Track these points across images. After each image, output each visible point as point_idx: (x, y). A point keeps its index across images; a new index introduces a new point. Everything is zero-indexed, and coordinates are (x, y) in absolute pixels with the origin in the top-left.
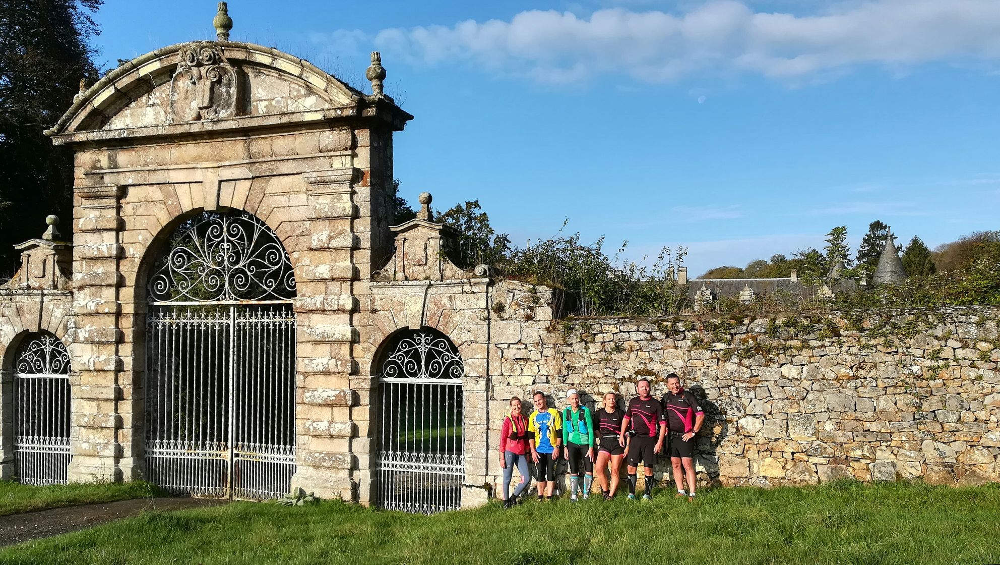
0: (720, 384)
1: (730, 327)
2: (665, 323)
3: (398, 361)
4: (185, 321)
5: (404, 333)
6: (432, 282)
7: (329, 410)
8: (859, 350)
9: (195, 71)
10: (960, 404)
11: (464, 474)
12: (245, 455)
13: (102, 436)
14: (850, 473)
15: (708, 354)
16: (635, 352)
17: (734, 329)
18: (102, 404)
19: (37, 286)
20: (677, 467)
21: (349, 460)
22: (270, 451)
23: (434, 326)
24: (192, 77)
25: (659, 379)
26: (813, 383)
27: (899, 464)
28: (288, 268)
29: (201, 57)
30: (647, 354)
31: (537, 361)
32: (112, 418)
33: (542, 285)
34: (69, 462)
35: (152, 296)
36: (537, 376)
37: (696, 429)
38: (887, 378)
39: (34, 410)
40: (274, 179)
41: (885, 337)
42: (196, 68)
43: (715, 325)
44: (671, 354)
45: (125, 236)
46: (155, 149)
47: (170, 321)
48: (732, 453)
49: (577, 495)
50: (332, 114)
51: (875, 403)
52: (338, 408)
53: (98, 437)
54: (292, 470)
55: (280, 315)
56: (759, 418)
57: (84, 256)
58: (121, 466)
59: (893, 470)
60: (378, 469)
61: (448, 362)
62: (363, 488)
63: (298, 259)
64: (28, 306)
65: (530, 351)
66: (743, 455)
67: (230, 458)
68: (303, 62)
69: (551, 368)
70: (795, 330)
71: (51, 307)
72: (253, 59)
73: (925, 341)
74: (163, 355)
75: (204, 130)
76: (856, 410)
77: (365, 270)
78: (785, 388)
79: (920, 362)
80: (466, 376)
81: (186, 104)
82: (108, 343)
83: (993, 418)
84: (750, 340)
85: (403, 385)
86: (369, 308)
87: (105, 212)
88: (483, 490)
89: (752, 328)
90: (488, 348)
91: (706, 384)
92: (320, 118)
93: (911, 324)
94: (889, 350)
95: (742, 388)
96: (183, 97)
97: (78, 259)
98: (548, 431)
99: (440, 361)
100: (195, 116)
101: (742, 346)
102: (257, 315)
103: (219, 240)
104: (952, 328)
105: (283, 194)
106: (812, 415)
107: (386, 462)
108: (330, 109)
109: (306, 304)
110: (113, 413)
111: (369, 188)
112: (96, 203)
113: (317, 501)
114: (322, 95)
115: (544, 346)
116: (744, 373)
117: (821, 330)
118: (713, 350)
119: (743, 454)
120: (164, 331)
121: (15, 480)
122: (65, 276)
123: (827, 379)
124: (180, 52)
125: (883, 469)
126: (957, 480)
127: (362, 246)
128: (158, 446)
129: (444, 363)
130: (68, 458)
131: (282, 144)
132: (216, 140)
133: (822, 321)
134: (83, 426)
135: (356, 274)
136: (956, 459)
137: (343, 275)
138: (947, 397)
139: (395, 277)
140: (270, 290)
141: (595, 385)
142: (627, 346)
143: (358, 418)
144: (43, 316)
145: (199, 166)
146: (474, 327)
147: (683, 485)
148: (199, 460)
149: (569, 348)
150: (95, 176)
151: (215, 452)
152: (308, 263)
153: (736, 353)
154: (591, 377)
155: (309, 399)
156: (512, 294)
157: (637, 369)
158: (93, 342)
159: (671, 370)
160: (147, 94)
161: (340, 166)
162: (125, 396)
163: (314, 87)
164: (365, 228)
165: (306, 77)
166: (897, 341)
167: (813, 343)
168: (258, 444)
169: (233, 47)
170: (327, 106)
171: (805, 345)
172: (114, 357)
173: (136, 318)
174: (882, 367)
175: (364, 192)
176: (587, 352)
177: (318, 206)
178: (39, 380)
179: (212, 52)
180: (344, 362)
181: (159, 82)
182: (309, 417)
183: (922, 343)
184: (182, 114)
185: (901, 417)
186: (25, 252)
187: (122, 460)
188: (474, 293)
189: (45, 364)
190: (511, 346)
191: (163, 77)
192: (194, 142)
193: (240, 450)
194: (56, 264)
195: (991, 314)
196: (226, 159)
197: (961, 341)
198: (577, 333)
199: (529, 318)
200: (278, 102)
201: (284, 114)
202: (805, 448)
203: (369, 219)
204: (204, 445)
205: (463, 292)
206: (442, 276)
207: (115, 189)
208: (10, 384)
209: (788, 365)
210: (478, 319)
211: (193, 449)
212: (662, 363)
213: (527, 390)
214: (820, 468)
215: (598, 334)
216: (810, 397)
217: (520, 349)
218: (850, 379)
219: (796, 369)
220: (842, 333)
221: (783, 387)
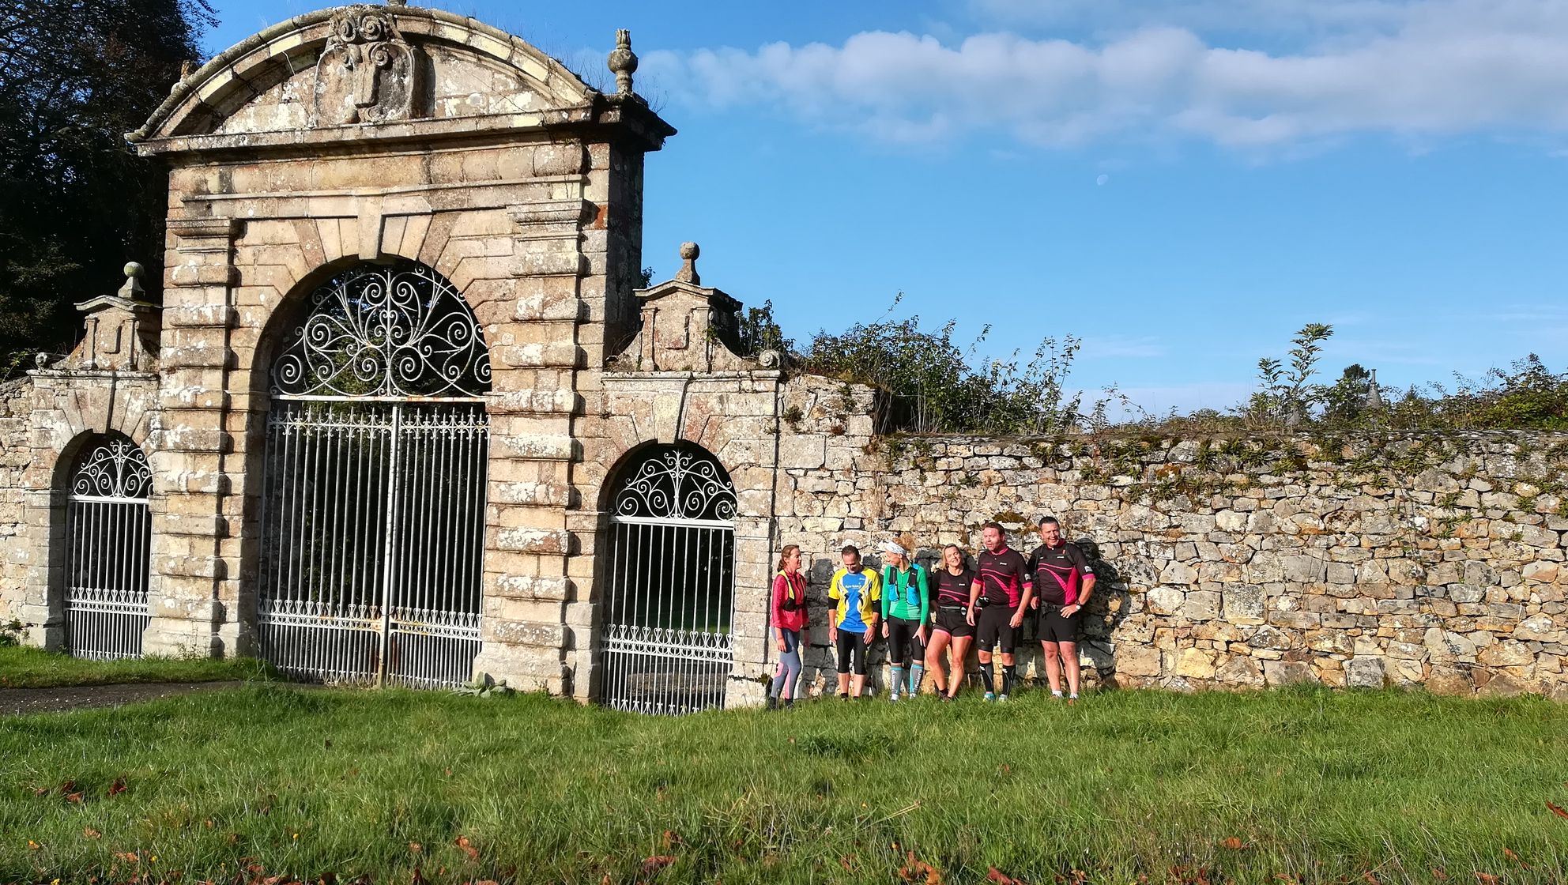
0: (1123, 536)
1: (1142, 452)
2: (1043, 445)
3: (640, 492)
4: (324, 425)
5: (650, 450)
6: (695, 374)
7: (533, 559)
8: (1336, 491)
9: (352, 50)
10: (1485, 576)
11: (732, 662)
12: (407, 625)
13: (195, 590)
14: (1314, 673)
15: (1106, 492)
16: (996, 487)
17: (1146, 455)
18: (197, 542)
19: (107, 365)
20: (1051, 656)
21: (561, 635)
22: (443, 620)
23: (695, 440)
24: (348, 59)
25: (1031, 527)
26: (1263, 539)
27: (1389, 663)
28: (481, 349)
29: (362, 29)
30: (1013, 490)
31: (847, 496)
32: (211, 564)
33: (859, 383)
34: (145, 627)
35: (277, 386)
36: (846, 519)
37: (1082, 599)
38: (1376, 534)
39: (95, 551)
40: (465, 216)
41: (1376, 472)
42: (354, 46)
43: (1118, 449)
44: (1049, 490)
45: (241, 295)
46: (290, 166)
47: (301, 424)
48: (1135, 640)
49: (898, 694)
50: (555, 118)
51: (1356, 570)
52: (547, 557)
53: (189, 592)
54: (476, 648)
55: (467, 419)
56: (1178, 589)
57: (179, 323)
58: (222, 635)
59: (1379, 671)
60: (604, 650)
61: (714, 495)
62: (581, 677)
63: (495, 336)
64: (92, 394)
65: (837, 481)
66: (1152, 643)
67: (383, 630)
68: (514, 38)
69: (868, 507)
70: (1238, 459)
71: (127, 397)
72: (440, 33)
73: (1435, 480)
74: (290, 476)
75: (363, 137)
76: (1326, 581)
77: (595, 353)
78: (1220, 545)
79: (1427, 511)
80: (739, 515)
81: (338, 99)
82: (209, 451)
83: (1535, 598)
84: (1170, 473)
85: (646, 528)
86: (599, 410)
87: (211, 258)
88: (759, 685)
89: (1174, 455)
90: (775, 475)
91: (1101, 537)
92: (536, 124)
93: (1416, 453)
94: (1381, 492)
95: (1155, 543)
96: (334, 89)
97: (170, 326)
98: (860, 601)
99: (703, 493)
100: (350, 116)
101: (1157, 482)
102: (431, 420)
103: (379, 305)
104: (1479, 461)
105: (478, 237)
106: (1259, 587)
107: (616, 640)
108: (552, 111)
109: (505, 401)
110: (212, 556)
111: (605, 232)
112: (198, 244)
113: (510, 693)
114: (541, 91)
115: (859, 474)
116: (1158, 521)
117: (1278, 460)
118: (1112, 486)
119: (1152, 641)
120: (292, 439)
121: (64, 652)
122: (150, 351)
123: (1284, 534)
124: (331, 21)
125: (1364, 670)
126: (1476, 689)
127: (592, 318)
128: (277, 609)
129: (708, 497)
130: (144, 622)
131: (478, 162)
132: (381, 155)
133: (1281, 446)
134: (168, 575)
135: (581, 360)
136: (1476, 657)
137: (562, 360)
138: (1466, 566)
139: (639, 366)
140: (452, 382)
141: (933, 534)
142: (983, 477)
143: (576, 574)
144: (114, 410)
145: (353, 193)
146: (754, 443)
147: (1061, 685)
148: (337, 630)
149: (897, 478)
150: (199, 205)
151: (363, 620)
152: (510, 341)
153: (1148, 491)
154: (928, 522)
155: (505, 542)
156: (814, 395)
157: (997, 511)
158: (186, 451)
159: (1048, 513)
160: (280, 85)
161: (564, 197)
162: (231, 532)
163: (530, 78)
164: (597, 292)
165: (518, 62)
166: (1393, 480)
167: (1265, 479)
168: (426, 610)
169: (410, 15)
170: (548, 106)
171: (1254, 481)
172: (217, 473)
173: (252, 417)
174: (1368, 518)
175: (597, 238)
176: (922, 485)
177: (528, 256)
178: (106, 506)
179: (380, 21)
180: (558, 489)
181: (299, 66)
182: (503, 569)
183: (1431, 483)
184: (332, 114)
185: (1396, 592)
186: (91, 316)
187: (223, 626)
188: (757, 392)
189: (115, 483)
190: (810, 473)
191: (302, 59)
192: (347, 157)
193: (399, 618)
194: (136, 333)
195: (1538, 441)
196: (395, 183)
197: (1491, 480)
198: (910, 455)
199: (838, 431)
200: (475, 100)
201: (483, 116)
202: (1247, 635)
203: (604, 278)
204: (346, 608)
205: (740, 391)
206: (710, 366)
207: (227, 223)
208: (63, 511)
209: (1226, 511)
210: (762, 432)
211: (329, 614)
212: (1035, 504)
213: (831, 538)
214: (1267, 664)
215: (941, 458)
216: (1258, 559)
217: (823, 478)
218: (1319, 534)
219: (1238, 517)
220: (1309, 465)
221: (1217, 544)
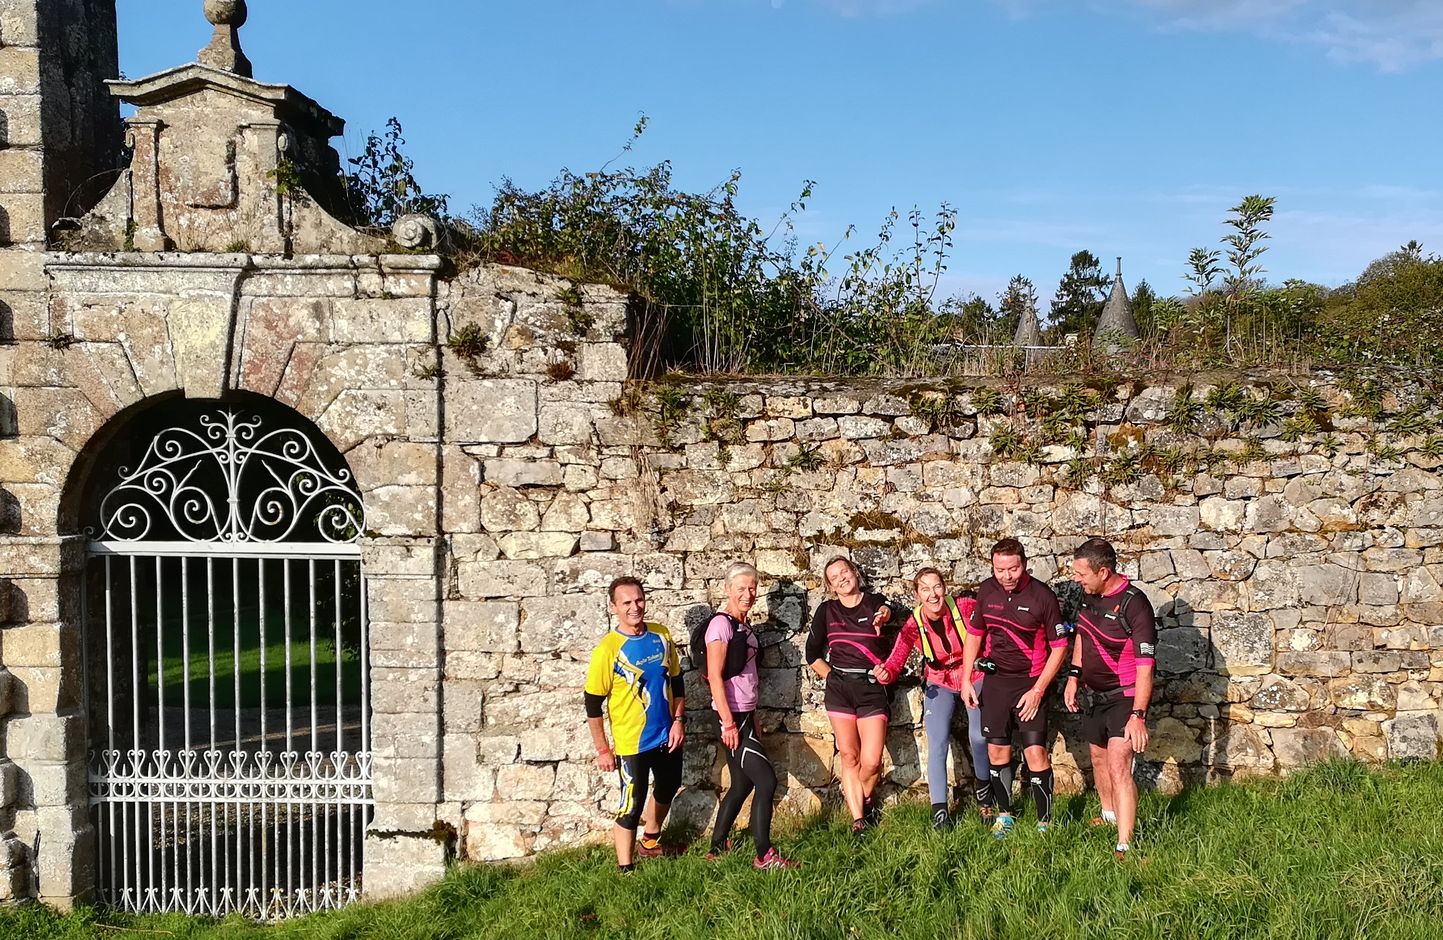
0: (1058, 545)
1: (1088, 405)
2: (929, 395)
3: (152, 493)
5: (169, 411)
6: (257, 260)
11: (370, 802)
14: (1343, 744)
15: (1032, 473)
16: (851, 469)
17: (1094, 410)
23: (266, 390)
25: (911, 536)
26: (1268, 542)
30: (880, 473)
31: (583, 491)
33: (597, 283)
36: (584, 533)
38: (1427, 527)
41: (1429, 433)
43: (1051, 401)
44: (939, 472)
59: (1431, 733)
60: (98, 800)
61: (313, 495)
62: (51, 858)
65: (562, 465)
69: (625, 509)
70: (1234, 415)
76: (1358, 601)
77: (25, 213)
78: (1206, 553)
80: (371, 534)
84: (1130, 439)
85: (172, 563)
86: (45, 330)
88: (430, 843)
89: (1136, 410)
90: (440, 455)
94: (1434, 463)
99: (289, 492)
101: (1111, 454)
106: (1264, 616)
107: (123, 780)
115: (605, 451)
116: (1115, 519)
117: (1290, 415)
118: (1043, 464)
123: (1299, 532)
125: (1411, 733)
127: (9, 138)
129: (301, 499)
133: (1295, 393)
139: (129, 240)
141: (745, 555)
142: (829, 451)
143: (22, 660)
146: (394, 396)
149: (677, 457)
153: (1097, 470)
154: (736, 534)
156: (509, 305)
157: (855, 511)
164: (20, 81)
167: (1273, 447)
171: (1256, 450)
174: (1416, 503)
176: (723, 469)
188: (392, 297)
190: (508, 450)
198: (699, 416)
199: (560, 373)
202: (1248, 692)
203: (32, 56)
205: (357, 294)
206: (288, 245)
209: (1214, 498)
210: (407, 374)
212: (918, 497)
213: (557, 570)
214: (1278, 736)
215: (754, 419)
216: (1262, 573)
217: (534, 460)
218: (1349, 530)
219: (1233, 508)
220: (1335, 423)
221: (1202, 551)
